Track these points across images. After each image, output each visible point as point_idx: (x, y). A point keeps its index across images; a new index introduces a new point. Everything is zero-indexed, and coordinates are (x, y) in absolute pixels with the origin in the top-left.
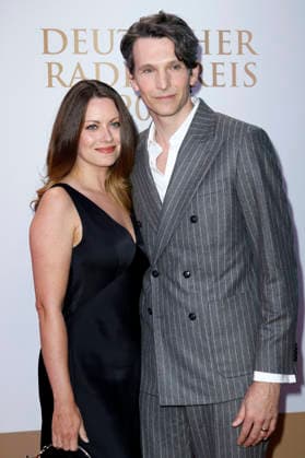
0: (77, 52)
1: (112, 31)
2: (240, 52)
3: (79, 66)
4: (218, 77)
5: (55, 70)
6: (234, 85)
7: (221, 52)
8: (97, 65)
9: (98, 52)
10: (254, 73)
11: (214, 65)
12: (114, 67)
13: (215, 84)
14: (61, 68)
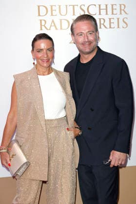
0: (52, 15)
1: (66, 6)
2: (121, 14)
3: (53, 21)
4: (112, 24)
5: (43, 23)
6: (118, 27)
7: (113, 14)
8: (61, 20)
9: (61, 15)
10: (126, 22)
11: (110, 19)
12: (68, 21)
13: (110, 27)
14: (45, 22)
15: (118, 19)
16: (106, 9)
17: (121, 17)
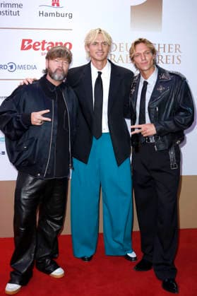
15: (173, 56)
16: (164, 48)
17: (176, 55)
